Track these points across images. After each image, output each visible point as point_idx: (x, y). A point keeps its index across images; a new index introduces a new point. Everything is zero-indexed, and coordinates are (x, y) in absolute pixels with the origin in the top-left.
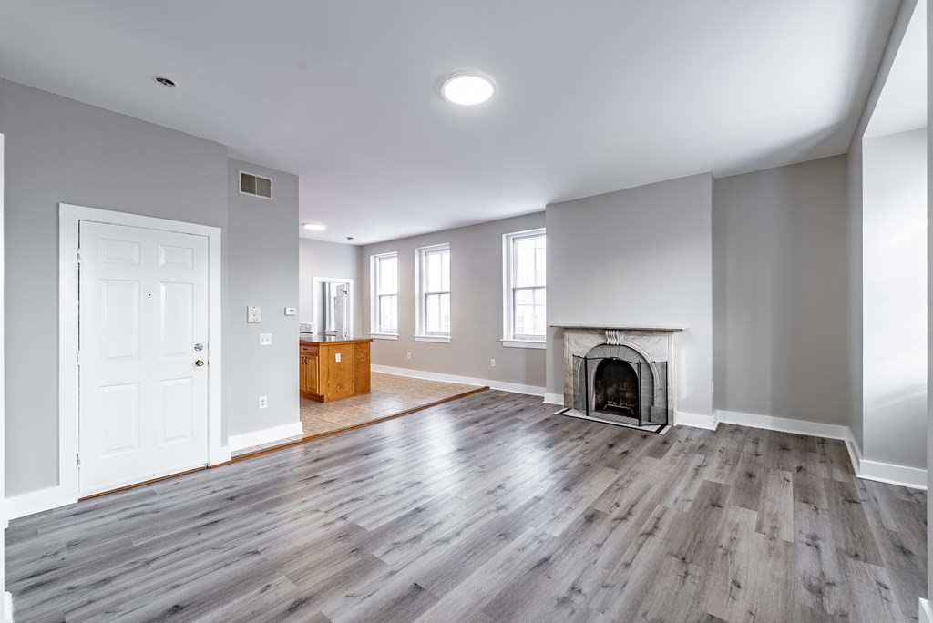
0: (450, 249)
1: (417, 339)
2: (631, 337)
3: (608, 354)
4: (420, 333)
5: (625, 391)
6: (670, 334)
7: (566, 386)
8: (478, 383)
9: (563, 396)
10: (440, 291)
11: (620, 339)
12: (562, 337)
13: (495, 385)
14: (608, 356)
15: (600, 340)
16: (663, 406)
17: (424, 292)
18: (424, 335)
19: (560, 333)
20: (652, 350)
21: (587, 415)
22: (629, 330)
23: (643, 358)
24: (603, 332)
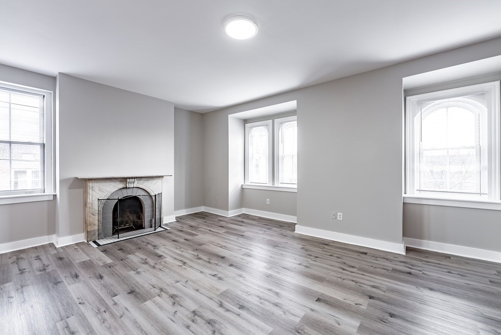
2: (142, 182)
6: (161, 178)
7: (88, 225)
9: (84, 235)
11: (136, 184)
20: (153, 188)
21: (118, 238)
22: (140, 178)
23: (148, 193)
24: (124, 180)
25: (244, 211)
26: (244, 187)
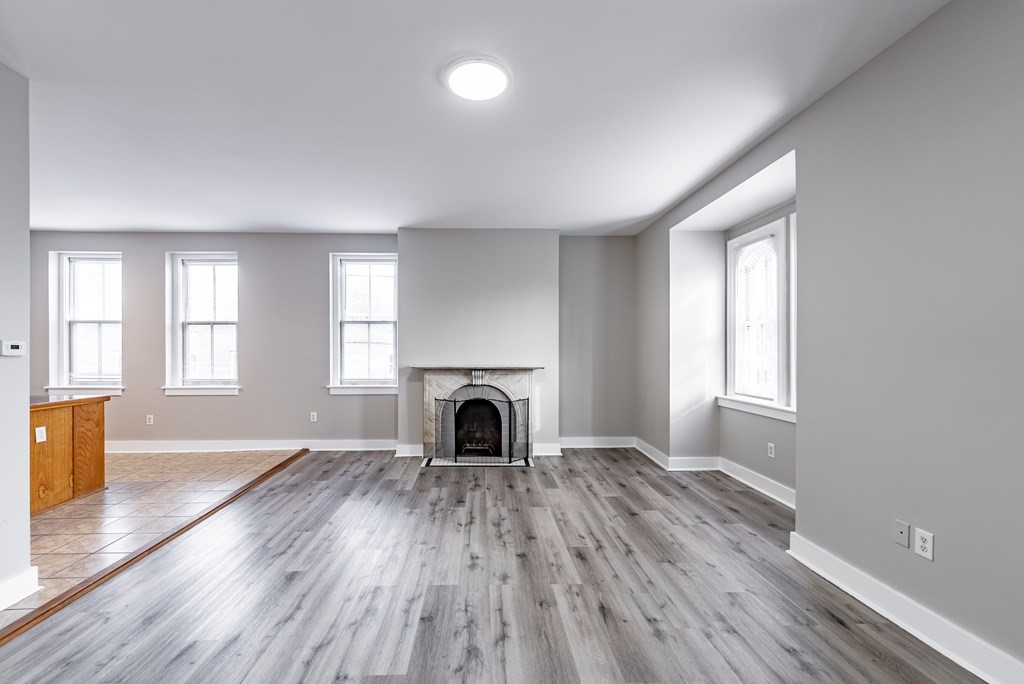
0: (239, 261)
1: (167, 393)
2: (496, 376)
3: (473, 395)
4: (173, 382)
5: (476, 432)
7: (426, 433)
8: (293, 446)
9: (422, 446)
10: (212, 320)
11: (487, 379)
12: (422, 379)
13: (316, 445)
14: (472, 397)
15: (465, 381)
16: (524, 441)
17: (181, 319)
18: (180, 385)
19: (417, 375)
20: (514, 388)
21: (456, 461)
22: (494, 370)
23: (507, 397)
24: (468, 372)
25: (720, 464)
26: (721, 403)
